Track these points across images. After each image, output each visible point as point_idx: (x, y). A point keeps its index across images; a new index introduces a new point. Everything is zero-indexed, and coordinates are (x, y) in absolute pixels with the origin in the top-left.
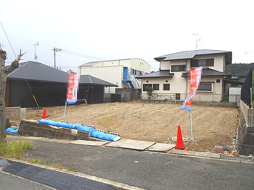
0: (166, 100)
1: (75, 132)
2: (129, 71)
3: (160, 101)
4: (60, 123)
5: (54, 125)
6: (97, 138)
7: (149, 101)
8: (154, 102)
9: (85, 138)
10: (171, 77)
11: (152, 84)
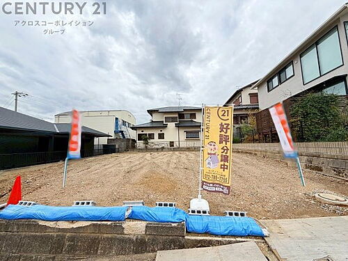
0: (163, 148)
1: (135, 229)
2: (120, 123)
3: (157, 149)
4: (75, 209)
5: (57, 220)
6: (207, 233)
7: (146, 149)
8: (152, 150)
9: (173, 242)
10: (165, 126)
11: (148, 133)
